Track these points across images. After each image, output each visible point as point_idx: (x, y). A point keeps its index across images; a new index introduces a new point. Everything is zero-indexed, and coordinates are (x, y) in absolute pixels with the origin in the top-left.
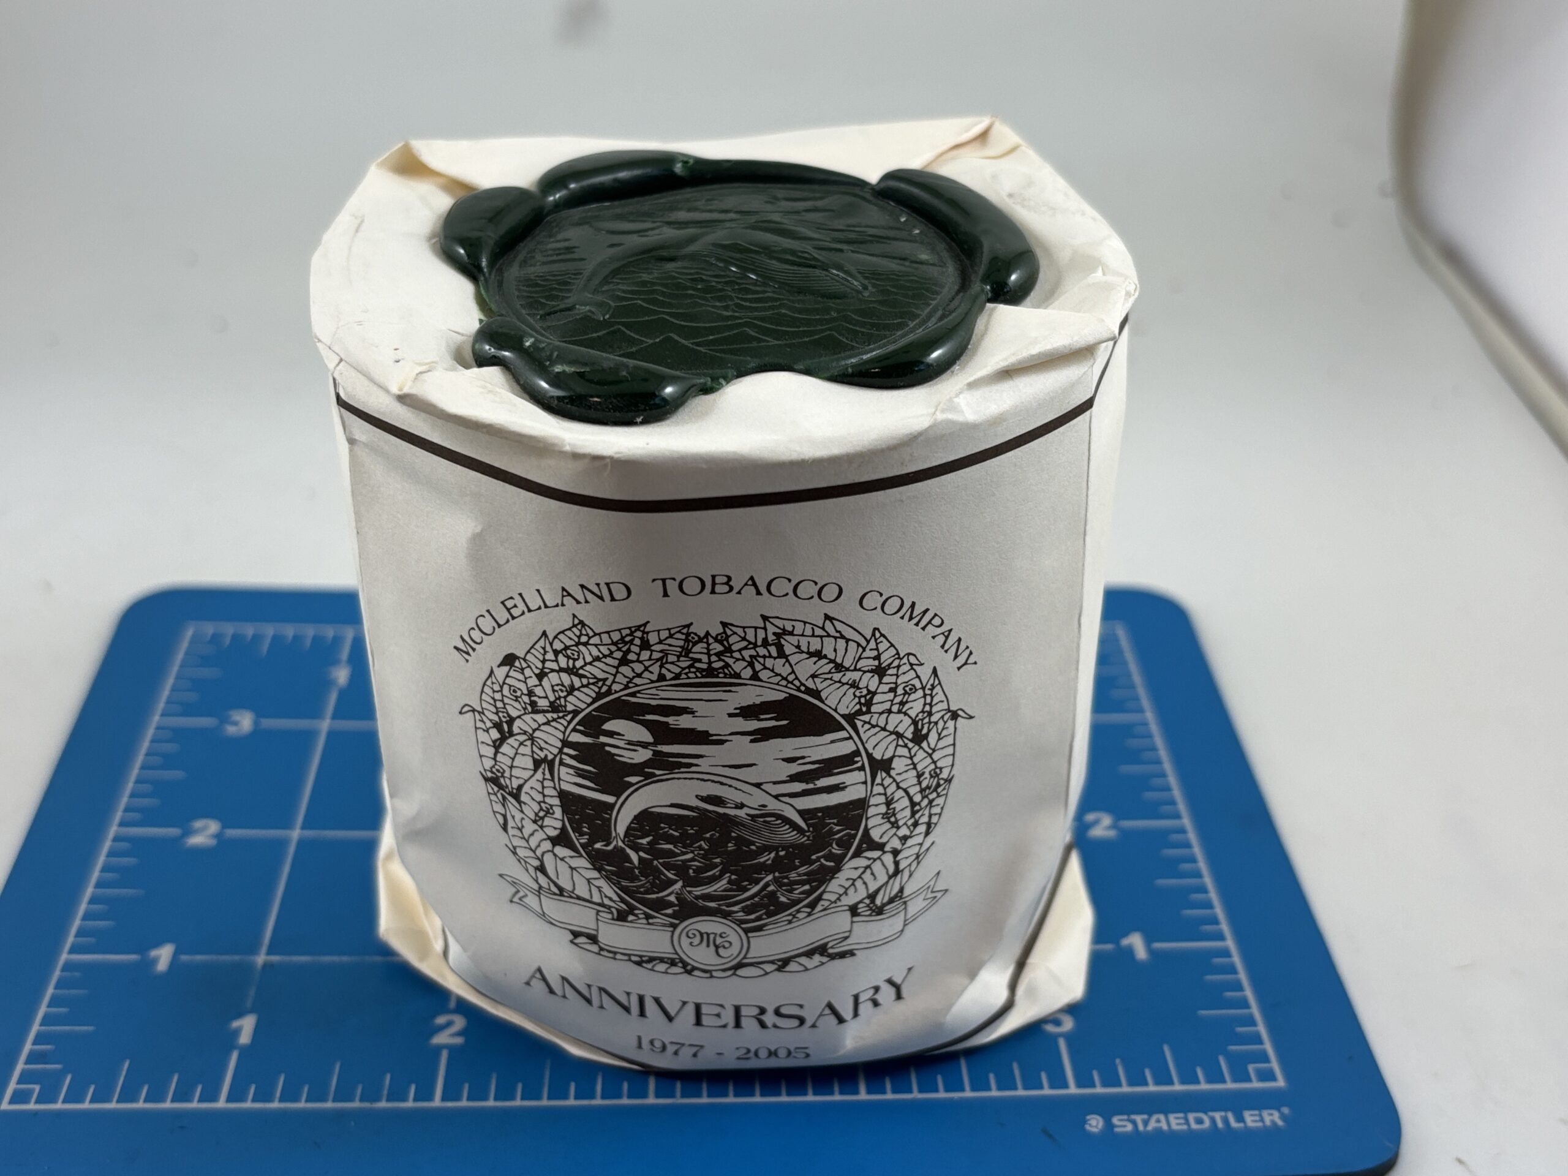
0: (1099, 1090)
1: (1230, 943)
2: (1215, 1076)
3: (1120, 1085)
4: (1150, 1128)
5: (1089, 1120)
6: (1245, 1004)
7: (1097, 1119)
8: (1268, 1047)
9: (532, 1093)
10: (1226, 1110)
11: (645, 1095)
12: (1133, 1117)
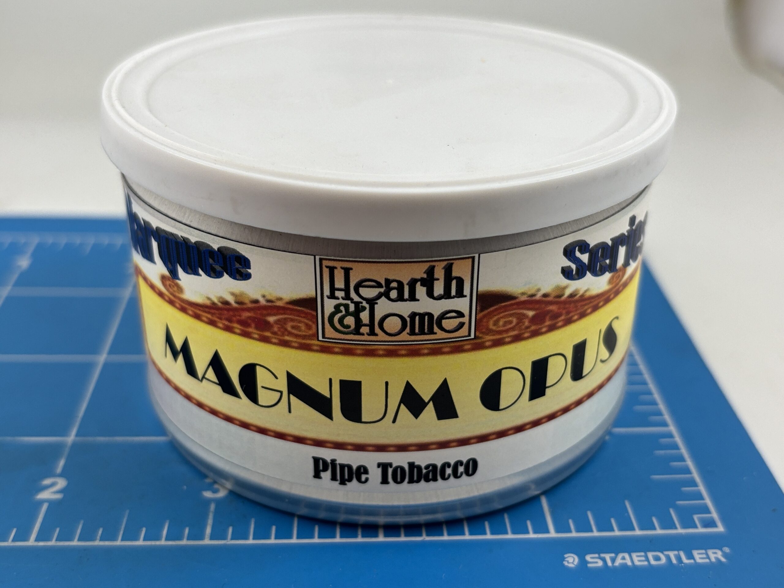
0: (574, 534)
1: (672, 428)
2: (668, 524)
3: (591, 531)
4: (617, 564)
5: (565, 558)
6: (688, 471)
7: (573, 557)
8: (708, 502)
9: (110, 535)
10: (678, 550)
11: (202, 538)
12: (602, 555)
